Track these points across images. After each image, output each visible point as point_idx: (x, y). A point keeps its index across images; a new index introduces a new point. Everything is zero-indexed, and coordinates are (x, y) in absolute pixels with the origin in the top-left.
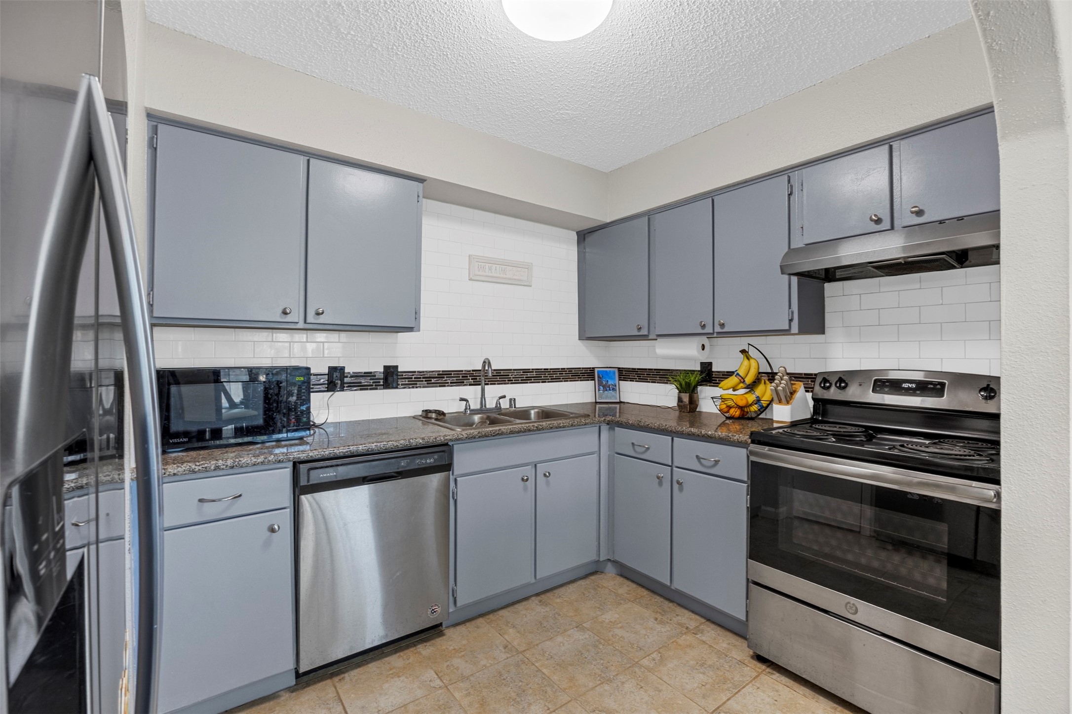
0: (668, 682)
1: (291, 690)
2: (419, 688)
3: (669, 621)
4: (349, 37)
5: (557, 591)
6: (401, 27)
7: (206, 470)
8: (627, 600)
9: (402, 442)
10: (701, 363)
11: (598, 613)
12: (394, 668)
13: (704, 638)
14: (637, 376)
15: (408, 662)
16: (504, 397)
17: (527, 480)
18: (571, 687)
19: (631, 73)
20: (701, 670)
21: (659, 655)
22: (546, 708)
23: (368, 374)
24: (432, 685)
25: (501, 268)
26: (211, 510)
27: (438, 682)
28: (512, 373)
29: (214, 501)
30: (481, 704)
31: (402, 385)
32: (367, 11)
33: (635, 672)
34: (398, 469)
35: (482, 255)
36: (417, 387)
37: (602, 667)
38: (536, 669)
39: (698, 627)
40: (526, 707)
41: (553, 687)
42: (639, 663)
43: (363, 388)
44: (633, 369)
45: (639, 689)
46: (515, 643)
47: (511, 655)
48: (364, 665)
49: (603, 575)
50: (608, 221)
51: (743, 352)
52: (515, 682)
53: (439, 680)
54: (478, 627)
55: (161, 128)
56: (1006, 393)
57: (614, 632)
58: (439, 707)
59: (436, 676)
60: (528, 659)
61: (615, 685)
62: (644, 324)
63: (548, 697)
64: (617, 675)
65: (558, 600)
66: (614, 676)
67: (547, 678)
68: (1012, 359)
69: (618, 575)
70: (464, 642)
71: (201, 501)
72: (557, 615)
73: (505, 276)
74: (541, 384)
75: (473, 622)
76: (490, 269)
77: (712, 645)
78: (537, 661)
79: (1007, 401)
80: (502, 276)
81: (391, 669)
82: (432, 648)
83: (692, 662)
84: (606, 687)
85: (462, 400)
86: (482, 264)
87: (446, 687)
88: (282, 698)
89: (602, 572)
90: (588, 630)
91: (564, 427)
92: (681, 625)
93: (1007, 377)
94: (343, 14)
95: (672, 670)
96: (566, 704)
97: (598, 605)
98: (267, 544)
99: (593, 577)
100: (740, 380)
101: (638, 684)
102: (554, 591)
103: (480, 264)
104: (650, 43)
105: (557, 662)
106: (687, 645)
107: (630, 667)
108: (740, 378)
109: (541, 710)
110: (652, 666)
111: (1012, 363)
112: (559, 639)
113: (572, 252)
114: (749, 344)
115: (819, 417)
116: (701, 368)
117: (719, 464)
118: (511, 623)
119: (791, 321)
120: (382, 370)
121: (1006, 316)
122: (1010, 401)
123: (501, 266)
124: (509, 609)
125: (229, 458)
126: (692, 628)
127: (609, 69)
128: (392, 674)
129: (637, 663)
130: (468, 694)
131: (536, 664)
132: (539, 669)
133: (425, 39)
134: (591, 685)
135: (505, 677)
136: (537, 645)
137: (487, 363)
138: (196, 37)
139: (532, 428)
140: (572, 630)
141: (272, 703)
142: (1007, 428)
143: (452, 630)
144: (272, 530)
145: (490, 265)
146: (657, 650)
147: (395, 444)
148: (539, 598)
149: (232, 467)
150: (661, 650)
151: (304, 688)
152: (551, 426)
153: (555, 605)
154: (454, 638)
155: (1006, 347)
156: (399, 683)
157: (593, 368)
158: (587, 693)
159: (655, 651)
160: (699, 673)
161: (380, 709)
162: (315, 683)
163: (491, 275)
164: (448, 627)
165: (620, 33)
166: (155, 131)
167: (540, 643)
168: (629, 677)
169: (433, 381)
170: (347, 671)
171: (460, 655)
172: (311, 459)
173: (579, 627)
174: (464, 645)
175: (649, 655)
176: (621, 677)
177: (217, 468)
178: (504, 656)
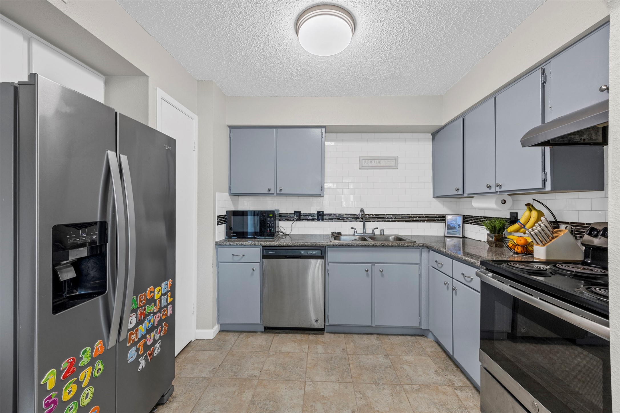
0: (410, 401)
1: (262, 332)
2: (299, 349)
3: (444, 375)
4: (276, 80)
5: (390, 336)
6: (289, 70)
7: (234, 245)
8: (427, 355)
9: (301, 243)
10: (510, 213)
11: (403, 354)
12: (296, 339)
13: (459, 394)
14: (474, 221)
15: (303, 339)
16: (377, 228)
17: (368, 271)
18: (357, 378)
19: (402, 45)
20: (439, 407)
21: (419, 387)
22: (338, 380)
23: (309, 215)
24: (303, 350)
25: (377, 161)
26: (236, 259)
27: (306, 350)
28: (385, 216)
29: (237, 256)
30: (314, 365)
31: (325, 220)
32: (274, 70)
33: (396, 388)
34: (299, 254)
35: (367, 156)
36: (332, 221)
37: (380, 377)
38: (348, 363)
39: (462, 387)
40: (330, 375)
41: (349, 374)
42: (403, 385)
43: (308, 220)
44: (471, 216)
45: (390, 396)
46: (349, 350)
47: (342, 353)
48: (288, 334)
49: (426, 338)
50: (443, 124)
51: (528, 205)
52: (335, 364)
53: (307, 350)
54: (339, 337)
55: (232, 130)
56: (612, 243)
57: (403, 366)
58: (299, 359)
59: (307, 348)
60: (348, 358)
61: (379, 388)
62: (460, 187)
63: (343, 376)
64: (385, 384)
65: (387, 341)
66: (382, 384)
67: (349, 369)
68: (617, 212)
69: (435, 341)
70: (328, 340)
71: (233, 255)
72: (380, 347)
73: (380, 165)
74: (405, 223)
75: (339, 335)
76: (371, 162)
77: (462, 400)
78: (351, 361)
79: (613, 251)
80: (378, 165)
81: (295, 339)
82: (315, 338)
83: (436, 401)
84: (374, 386)
85: (352, 228)
86: (366, 160)
87: (308, 353)
88: (258, 334)
89: (426, 337)
90: (390, 359)
91: (392, 246)
92: (450, 380)
93: (613, 229)
94: (269, 74)
95: (419, 397)
96: (348, 382)
97: (407, 351)
98: (252, 274)
99: (418, 337)
100: (521, 226)
101: (392, 393)
102: (389, 336)
103: (365, 160)
104: (396, 29)
105: (360, 365)
106: (443, 392)
107: (395, 384)
108: (521, 225)
109: (335, 379)
110: (409, 390)
111: (617, 216)
112: (371, 357)
113: (429, 145)
114: (533, 199)
115: (589, 260)
116: (510, 216)
117: (473, 281)
118: (355, 341)
119: (544, 181)
120: (316, 213)
121: (612, 172)
122: (615, 252)
123: (378, 160)
124: (359, 335)
125: (250, 242)
126: (456, 385)
127: (387, 48)
128: (294, 340)
129: (402, 385)
130: (313, 360)
131: (350, 362)
132: (349, 364)
133: (300, 70)
134: (367, 381)
135: (332, 360)
136: (358, 354)
137: (362, 210)
138: (239, 96)
139: (370, 244)
140: (381, 356)
141: (254, 334)
142: (613, 276)
143: (328, 334)
144: (253, 270)
145: (371, 160)
146: (420, 385)
147: (299, 244)
148: (378, 336)
149: (241, 245)
150: (422, 386)
151: (266, 333)
152: (383, 245)
153: (383, 342)
154: (327, 337)
155: (613, 201)
156: (294, 344)
157: (445, 215)
158: (362, 384)
159: (418, 385)
160: (435, 407)
161: (281, 350)
162: (270, 333)
163: (372, 165)
164: (327, 332)
165: (375, 32)
166: (230, 131)
167: (360, 354)
168: (390, 388)
169: (341, 218)
170: (281, 333)
171: (323, 344)
172: (266, 246)
173: (387, 356)
174: (327, 342)
175: (413, 385)
176: (386, 386)
177: (237, 244)
178: (339, 352)
